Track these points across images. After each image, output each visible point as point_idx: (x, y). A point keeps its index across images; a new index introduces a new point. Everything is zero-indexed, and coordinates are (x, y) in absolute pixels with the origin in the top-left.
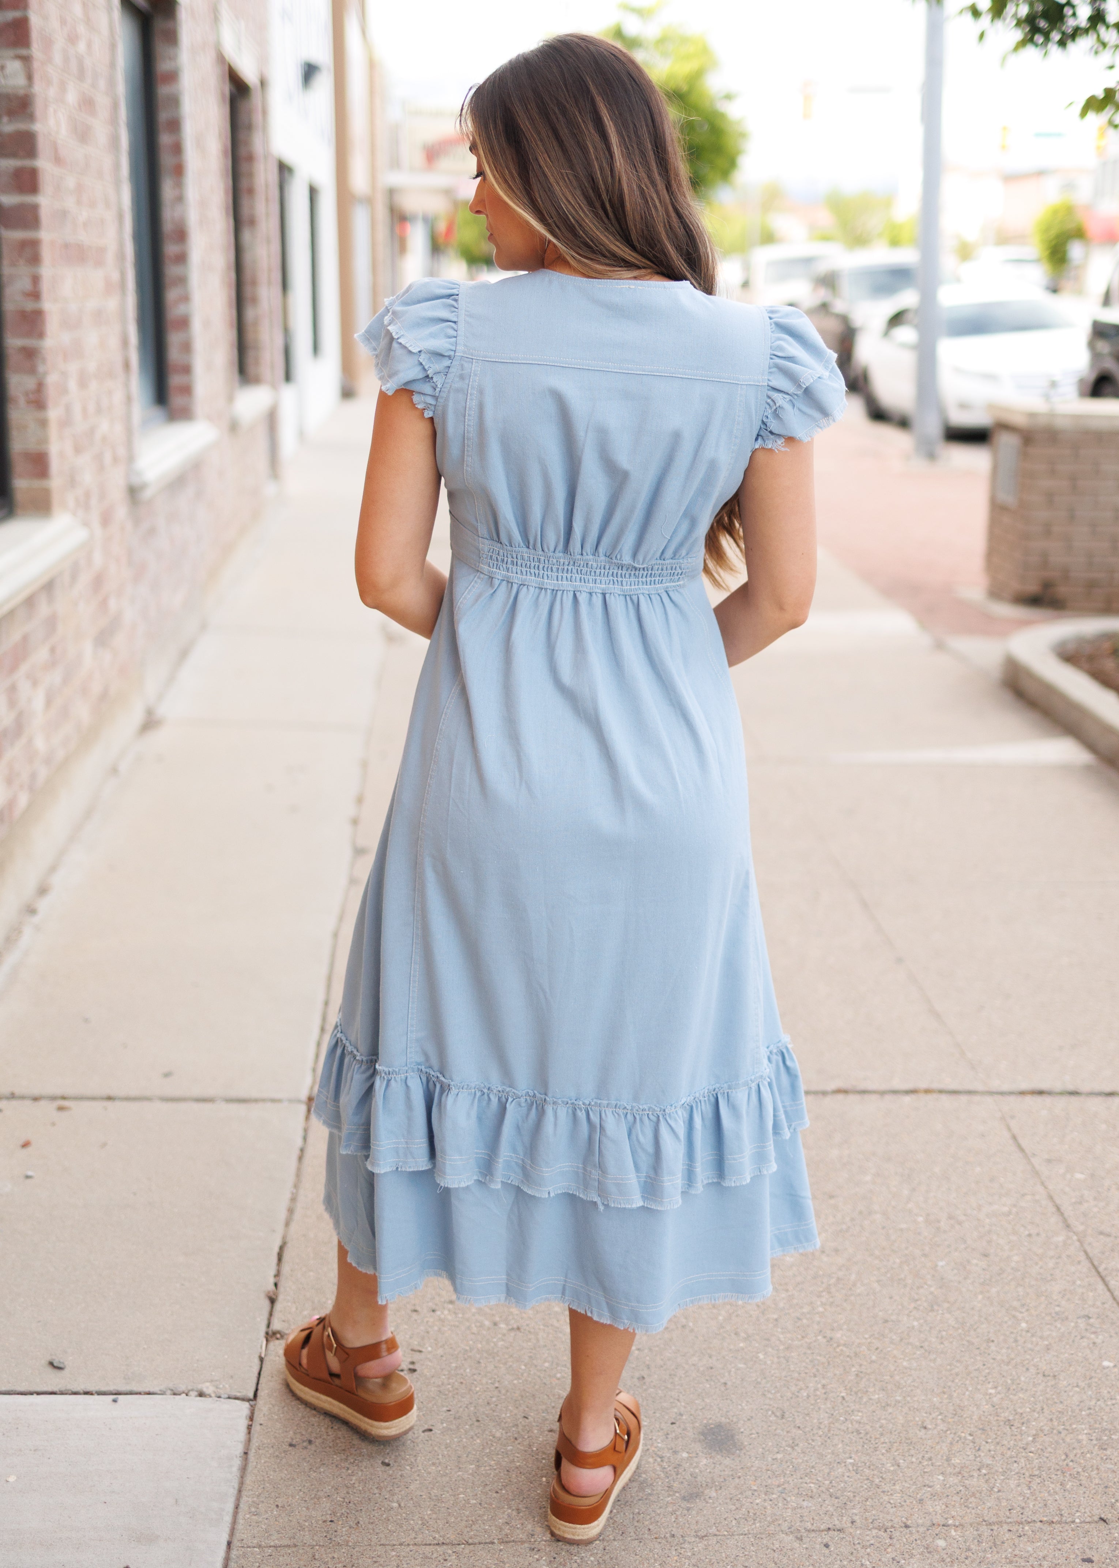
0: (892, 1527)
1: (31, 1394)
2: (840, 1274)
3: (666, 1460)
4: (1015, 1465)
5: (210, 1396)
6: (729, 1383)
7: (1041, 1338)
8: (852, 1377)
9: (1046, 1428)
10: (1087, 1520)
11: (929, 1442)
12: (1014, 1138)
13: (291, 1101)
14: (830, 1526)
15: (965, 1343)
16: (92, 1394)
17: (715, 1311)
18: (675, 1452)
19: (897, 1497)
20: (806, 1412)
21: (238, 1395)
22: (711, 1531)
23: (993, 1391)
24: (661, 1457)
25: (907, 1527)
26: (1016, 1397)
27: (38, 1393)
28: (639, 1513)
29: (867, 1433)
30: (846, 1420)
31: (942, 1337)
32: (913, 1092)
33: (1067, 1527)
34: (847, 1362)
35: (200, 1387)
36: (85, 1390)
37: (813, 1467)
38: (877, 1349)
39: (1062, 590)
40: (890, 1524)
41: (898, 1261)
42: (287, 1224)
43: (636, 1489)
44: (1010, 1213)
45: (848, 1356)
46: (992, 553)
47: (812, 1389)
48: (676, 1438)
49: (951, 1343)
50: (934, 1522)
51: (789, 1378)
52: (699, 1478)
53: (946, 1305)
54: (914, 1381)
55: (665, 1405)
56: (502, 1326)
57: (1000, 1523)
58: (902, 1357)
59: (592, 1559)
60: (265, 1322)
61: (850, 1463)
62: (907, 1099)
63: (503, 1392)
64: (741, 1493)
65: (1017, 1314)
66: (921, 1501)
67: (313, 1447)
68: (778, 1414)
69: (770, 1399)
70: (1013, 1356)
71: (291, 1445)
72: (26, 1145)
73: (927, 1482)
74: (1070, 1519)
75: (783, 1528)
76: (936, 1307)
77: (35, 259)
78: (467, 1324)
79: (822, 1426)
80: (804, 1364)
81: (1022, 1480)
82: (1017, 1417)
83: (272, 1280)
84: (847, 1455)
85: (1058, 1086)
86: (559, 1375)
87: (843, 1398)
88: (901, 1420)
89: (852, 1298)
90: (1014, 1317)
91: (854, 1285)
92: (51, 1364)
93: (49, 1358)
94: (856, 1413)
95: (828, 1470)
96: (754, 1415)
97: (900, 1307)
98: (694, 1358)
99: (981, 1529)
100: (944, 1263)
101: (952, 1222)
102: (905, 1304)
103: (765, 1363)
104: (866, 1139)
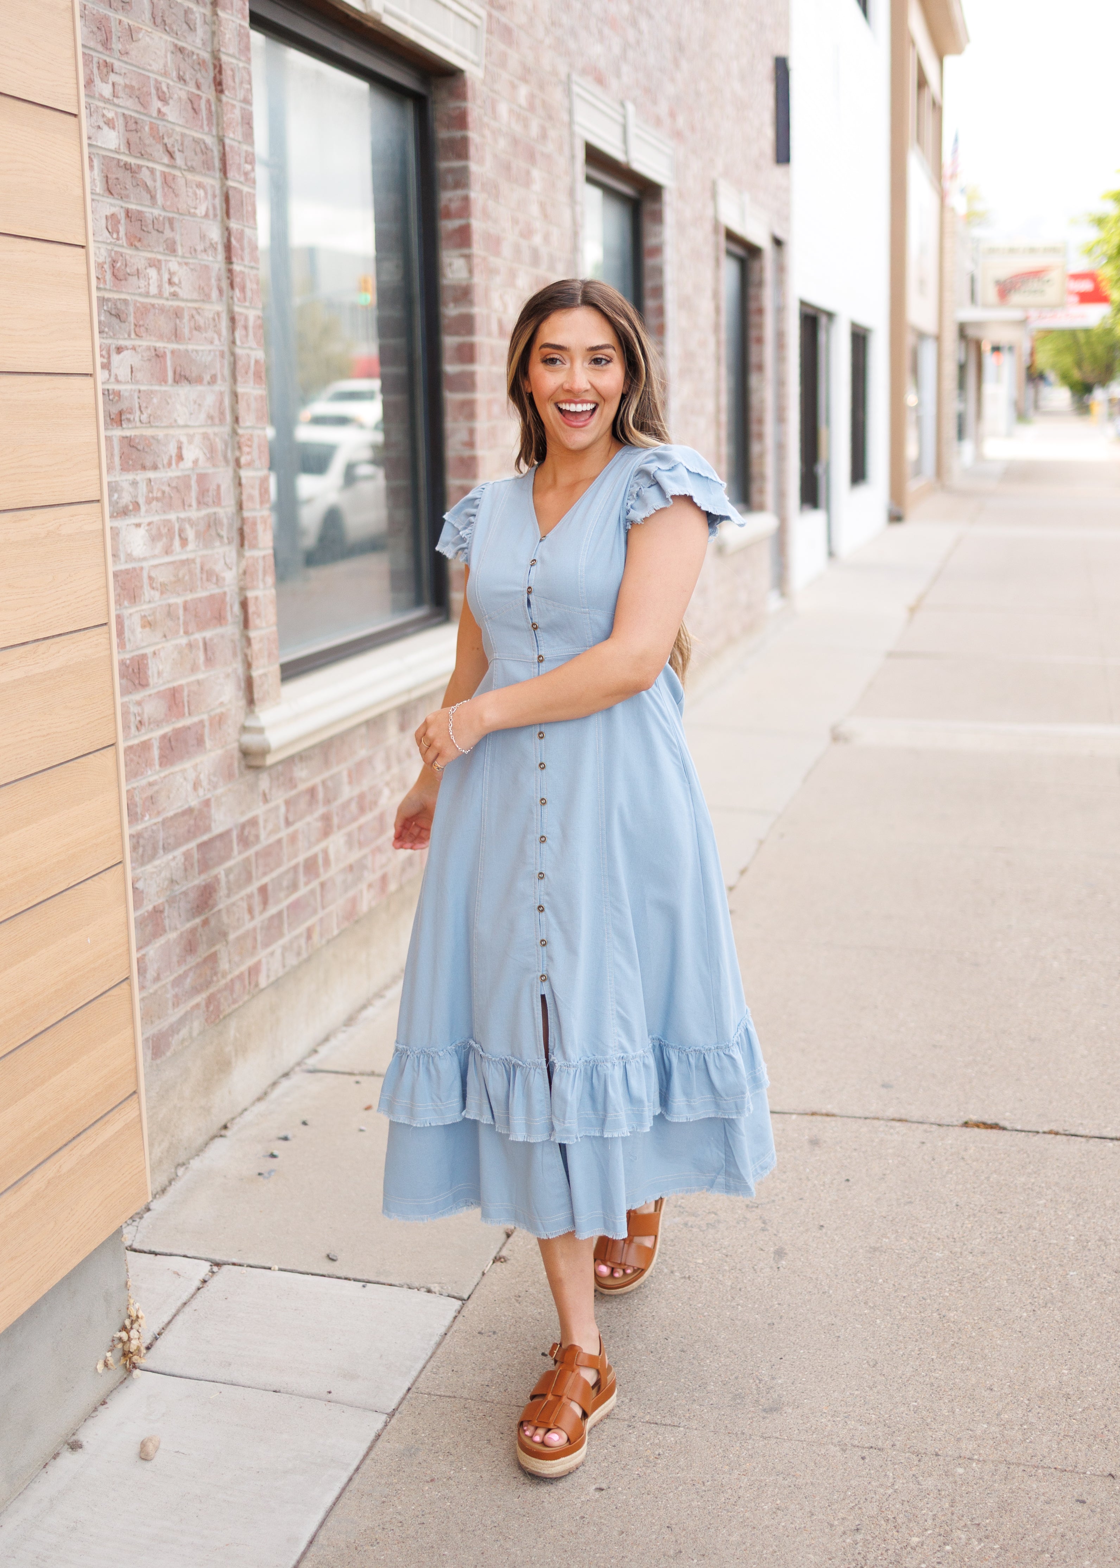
0: (925, 1453)
1: (308, 1274)
2: (977, 1270)
4: (1056, 1426)
5: (435, 1293)
8: (947, 1346)
9: (1100, 1404)
10: (1097, 1474)
11: (989, 1400)
14: (873, 1445)
15: (1062, 1334)
16: (349, 1280)
17: (856, 1285)
18: (773, 1378)
19: (940, 1434)
20: (896, 1365)
21: (456, 1295)
22: (774, 1435)
23: (1066, 1372)
24: (760, 1381)
25: (937, 1455)
26: (1085, 1379)
27: (312, 1274)
28: (724, 1415)
29: (939, 1387)
30: (926, 1375)
31: (1043, 1327)
33: (1076, 1475)
34: (949, 1334)
35: (429, 1285)
36: (345, 1276)
37: (881, 1404)
38: (980, 1328)
40: (923, 1451)
41: (1034, 1267)
43: (728, 1399)
45: (952, 1331)
47: (909, 1350)
49: (1049, 1333)
50: (962, 1455)
51: (893, 1340)
52: (784, 1398)
53: (1060, 1304)
54: (1001, 1355)
57: (1018, 1465)
58: (999, 1337)
59: (672, 1439)
60: (497, 1250)
61: (913, 1406)
63: (657, 1319)
64: (813, 1413)
66: (959, 1440)
67: (495, 1337)
68: (871, 1363)
69: (870, 1352)
71: (479, 1333)
72: (368, 1108)
73: (971, 1427)
74: (1082, 1471)
75: (834, 1441)
76: (1049, 1305)
77: (471, 416)
79: (904, 1377)
81: (1055, 1438)
82: (1077, 1393)
84: (914, 1399)
86: (706, 1314)
87: (932, 1359)
88: (973, 1381)
89: (979, 1289)
91: (986, 1280)
92: (328, 1256)
93: (328, 1252)
94: (937, 1371)
95: (892, 1408)
96: (851, 1361)
97: (1017, 1301)
98: (822, 1316)
99: (1000, 1466)
100: (1075, 1273)
101: (1100, 1243)
102: (1024, 1299)
103: (879, 1327)
104: (1055, 1172)
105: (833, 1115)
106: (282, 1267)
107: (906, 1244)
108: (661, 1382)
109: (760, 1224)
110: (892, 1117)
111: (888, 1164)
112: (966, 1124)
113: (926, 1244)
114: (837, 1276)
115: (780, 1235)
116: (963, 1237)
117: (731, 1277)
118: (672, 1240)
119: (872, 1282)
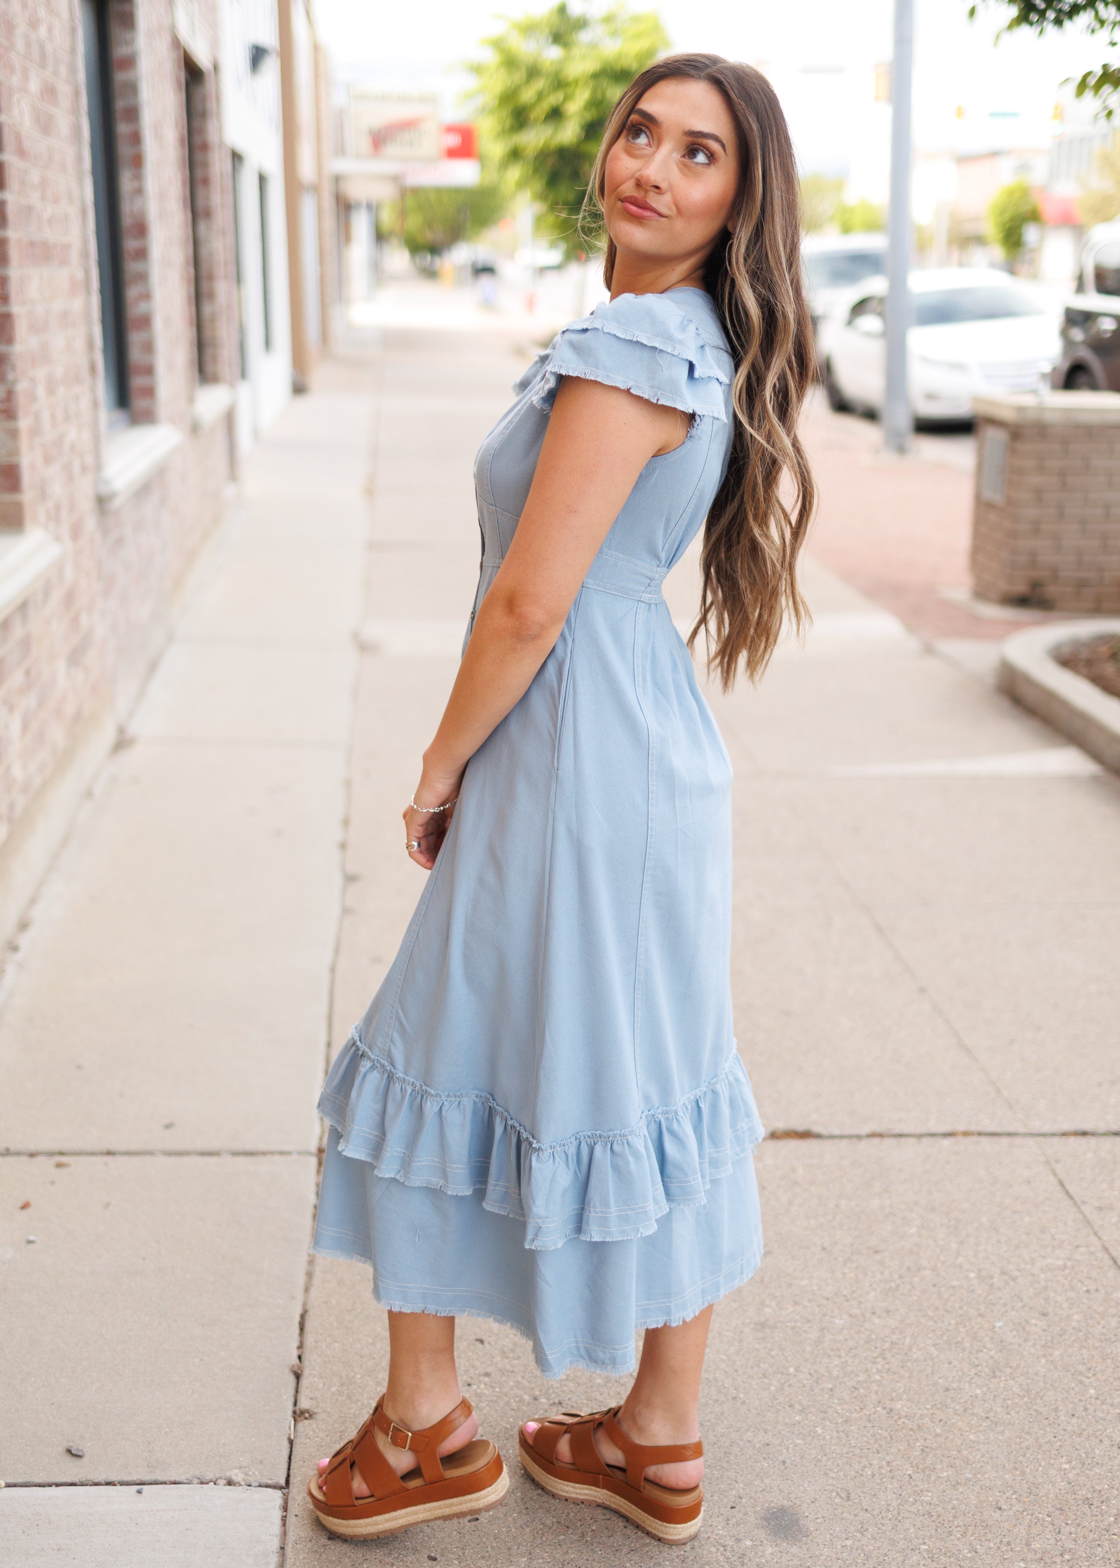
1: (50, 1485)
2: (894, 1337)
3: (729, 1549)
4: (1099, 1549)
5: (240, 1484)
6: (788, 1462)
7: (1112, 1405)
8: (917, 1453)
11: (1006, 1525)
12: (1061, 1184)
13: (300, 1153)
15: (1032, 1412)
16: (115, 1485)
17: (766, 1381)
18: (738, 1540)
20: (872, 1492)
21: (270, 1482)
23: (1067, 1466)
24: (724, 1546)
26: (1092, 1473)
27: (57, 1485)
29: (939, 1516)
30: (916, 1501)
31: (1008, 1406)
32: (950, 1135)
34: (911, 1435)
35: (228, 1474)
36: (107, 1481)
37: (886, 1555)
38: (941, 1421)
39: (1051, 590)
41: (953, 1322)
42: (307, 1290)
44: (1065, 1267)
45: (911, 1429)
46: (977, 551)
47: (877, 1466)
48: (738, 1524)
49: (1018, 1412)
51: (850, 1455)
53: (1009, 1370)
54: (983, 1456)
55: (722, 1486)
56: (543, 1400)
58: (968, 1429)
60: (292, 1400)
61: (925, 1550)
62: (946, 1142)
65: (1084, 1379)
68: (843, 1495)
69: (833, 1478)
70: (1084, 1426)
72: (25, 1206)
76: (998, 1373)
77: (3, 259)
78: (506, 1399)
79: (891, 1508)
80: (865, 1439)
82: (1095, 1495)
83: (295, 1353)
84: (920, 1541)
85: (1102, 1127)
87: (910, 1476)
88: (974, 1500)
89: (909, 1364)
90: (1081, 1382)
91: (910, 1349)
92: (69, 1451)
93: (66, 1445)
94: (925, 1493)
96: (817, 1497)
97: (960, 1374)
98: (749, 1434)
100: (1001, 1323)
101: (1005, 1277)
102: (966, 1370)
103: (824, 1438)
104: (907, 1188)
106: (10, 1480)
107: (794, 1311)
112: (775, 1136)
113: (817, 1309)
116: (854, 1292)
117: (612, 1393)
118: (512, 1350)
119: (783, 1373)
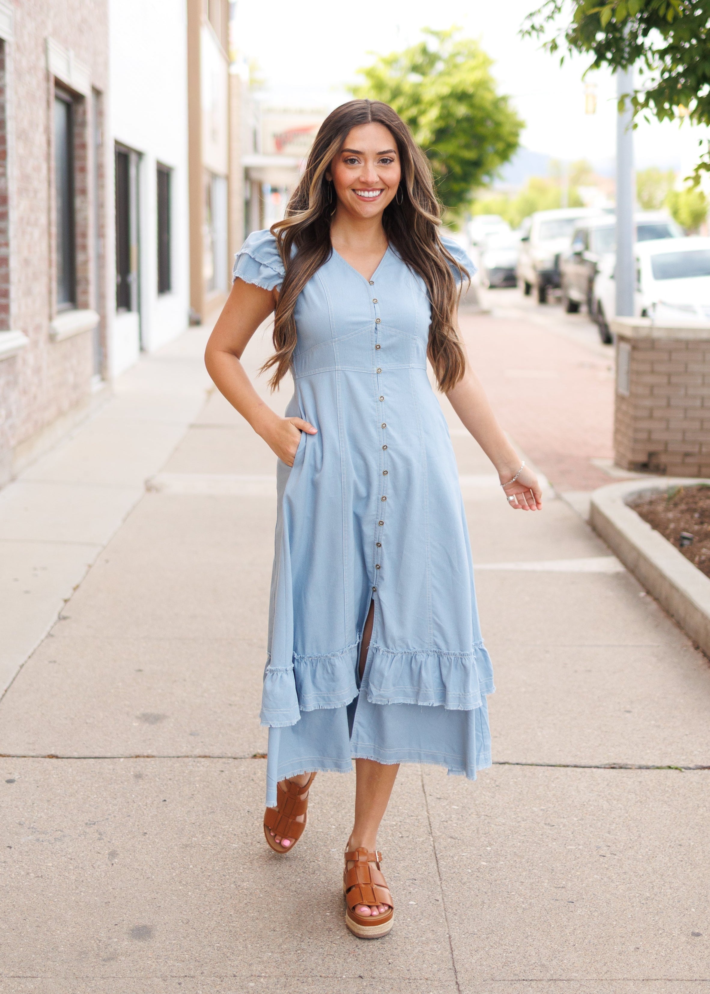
3: (102, 942)
6: (162, 906)
8: (242, 905)
10: (350, 977)
11: (272, 938)
12: (423, 786)
14: (187, 975)
15: (326, 890)
17: (173, 871)
18: (110, 939)
19: (236, 963)
20: (203, 921)
22: (112, 975)
24: (100, 941)
25: (235, 976)
28: (72, 966)
29: (236, 932)
30: (226, 925)
33: (336, 979)
34: (243, 897)
37: (192, 947)
39: (664, 459)
40: (225, 975)
41: (305, 848)
43: (75, 955)
45: (246, 895)
47: (214, 910)
48: (115, 932)
50: (253, 974)
51: (201, 905)
52: (118, 951)
54: (281, 907)
55: (116, 916)
56: (32, 875)
57: (294, 976)
59: (32, 986)
61: (217, 946)
64: (141, 959)
66: (251, 965)
68: (185, 922)
69: (184, 914)
73: (260, 956)
74: (340, 976)
75: (157, 975)
76: (316, 872)
78: (10, 873)
79: (209, 928)
80: (215, 898)
81: (321, 957)
84: (217, 942)
86: (56, 900)
87: (231, 915)
94: (234, 922)
95: (201, 949)
96: (169, 922)
97: (293, 871)
98: (147, 894)
99: (281, 978)
100: (335, 850)
102: (298, 870)
103: (191, 897)
104: (321, 784)
105: (153, 757)
107: (210, 840)
108: (22, 949)
109: (97, 836)
110: (198, 755)
111: (196, 787)
112: (255, 756)
113: (225, 839)
114: (157, 866)
115: (113, 842)
116: (253, 832)
117: (75, 873)
118: (27, 852)
119: (185, 868)
